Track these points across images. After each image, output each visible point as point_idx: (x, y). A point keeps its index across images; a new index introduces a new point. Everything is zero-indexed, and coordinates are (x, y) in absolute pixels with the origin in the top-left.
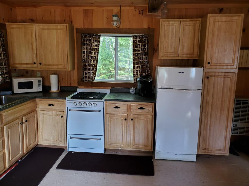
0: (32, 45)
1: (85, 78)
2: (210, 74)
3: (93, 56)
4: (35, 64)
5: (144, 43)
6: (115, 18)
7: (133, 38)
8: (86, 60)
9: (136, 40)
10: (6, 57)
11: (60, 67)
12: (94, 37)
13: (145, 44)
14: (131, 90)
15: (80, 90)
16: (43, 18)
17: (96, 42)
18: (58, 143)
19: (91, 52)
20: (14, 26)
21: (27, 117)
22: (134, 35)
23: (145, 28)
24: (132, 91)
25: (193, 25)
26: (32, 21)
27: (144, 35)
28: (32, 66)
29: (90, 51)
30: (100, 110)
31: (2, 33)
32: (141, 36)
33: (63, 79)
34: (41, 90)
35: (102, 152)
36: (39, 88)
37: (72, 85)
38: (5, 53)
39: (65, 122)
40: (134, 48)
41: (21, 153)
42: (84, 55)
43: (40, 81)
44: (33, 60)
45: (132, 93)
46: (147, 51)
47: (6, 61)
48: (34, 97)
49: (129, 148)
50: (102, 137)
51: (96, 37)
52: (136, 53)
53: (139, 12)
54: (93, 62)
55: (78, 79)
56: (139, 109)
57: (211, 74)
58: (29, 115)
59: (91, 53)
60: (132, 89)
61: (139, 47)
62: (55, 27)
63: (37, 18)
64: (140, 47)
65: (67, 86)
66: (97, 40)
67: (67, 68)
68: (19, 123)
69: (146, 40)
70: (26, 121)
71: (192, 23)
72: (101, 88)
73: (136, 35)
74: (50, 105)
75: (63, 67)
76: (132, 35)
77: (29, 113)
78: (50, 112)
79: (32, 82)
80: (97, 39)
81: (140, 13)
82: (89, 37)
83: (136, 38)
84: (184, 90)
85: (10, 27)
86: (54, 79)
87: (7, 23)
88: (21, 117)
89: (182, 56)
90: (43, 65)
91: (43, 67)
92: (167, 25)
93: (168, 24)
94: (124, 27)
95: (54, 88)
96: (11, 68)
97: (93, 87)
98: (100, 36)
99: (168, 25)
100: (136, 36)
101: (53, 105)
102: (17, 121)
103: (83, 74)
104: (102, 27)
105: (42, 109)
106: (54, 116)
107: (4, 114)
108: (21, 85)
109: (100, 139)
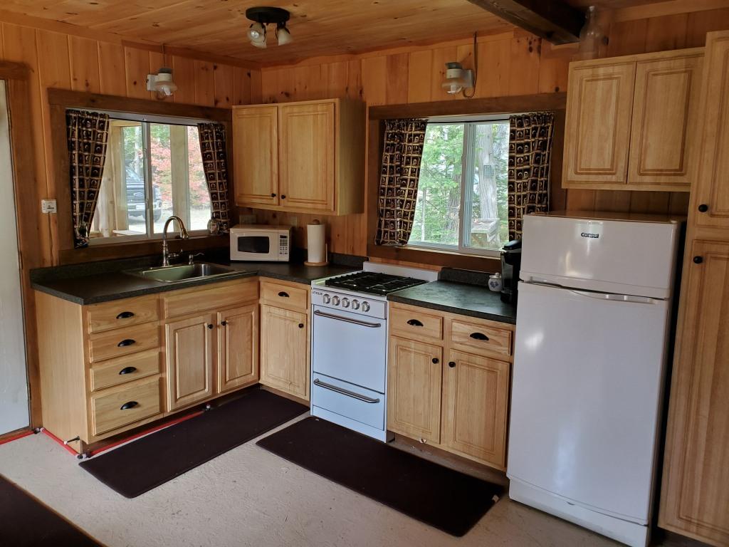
0: (271, 153)
1: (384, 236)
2: (707, 247)
3: (409, 177)
4: (275, 198)
5: (541, 139)
6: (452, 73)
7: (512, 124)
8: (389, 189)
9: (519, 129)
10: (225, 181)
11: (320, 206)
12: (412, 128)
13: (544, 143)
14: (490, 280)
15: (368, 267)
16: (306, 87)
17: (416, 141)
18: (292, 388)
19: (402, 169)
20: (244, 112)
21: (227, 314)
22: (512, 115)
23: (545, 93)
24: (492, 283)
25: (682, 72)
26: (288, 96)
27: (542, 115)
28: (269, 202)
29: (397, 166)
30: (378, 323)
31: (221, 129)
32: (535, 116)
33: (338, 235)
34: (286, 258)
35: (382, 437)
36: (281, 253)
37: (357, 254)
38: (223, 173)
39: (309, 340)
40: (513, 154)
41: (207, 390)
42: (383, 176)
43: (285, 237)
44: (272, 189)
45: (491, 288)
46: (548, 162)
47: (223, 190)
48: (255, 272)
49: (446, 445)
50: (381, 397)
51: (416, 127)
52: (518, 168)
53: (528, 46)
54: (409, 194)
55: (368, 238)
56: (472, 338)
57: (714, 248)
58: (234, 312)
59: (401, 171)
60: (495, 277)
61: (525, 151)
62: (311, 109)
63: (295, 90)
64: (529, 152)
65: (346, 253)
66: (418, 135)
67: (333, 209)
68: (206, 325)
69: (548, 127)
70: (224, 323)
71: (679, 64)
72: (419, 268)
73: (520, 114)
74: (282, 294)
75: (324, 207)
76: (507, 116)
77: (236, 306)
78: (281, 312)
79: (267, 238)
80: (418, 132)
81: (531, 50)
82: (399, 127)
83: (521, 125)
84: (607, 296)
85: (238, 115)
86: (314, 236)
87: (234, 107)
88: (214, 312)
89: (639, 179)
90: (288, 201)
91: (290, 204)
92: (588, 81)
93: (593, 75)
94: (485, 95)
95: (314, 256)
96: (237, 205)
97: (401, 262)
98: (425, 123)
99: (592, 80)
100: (519, 118)
101: (287, 295)
102: (200, 319)
103: (380, 225)
104: (428, 100)
105: (269, 303)
106: (288, 322)
107: (166, 300)
108: (245, 244)
109: (376, 401)
